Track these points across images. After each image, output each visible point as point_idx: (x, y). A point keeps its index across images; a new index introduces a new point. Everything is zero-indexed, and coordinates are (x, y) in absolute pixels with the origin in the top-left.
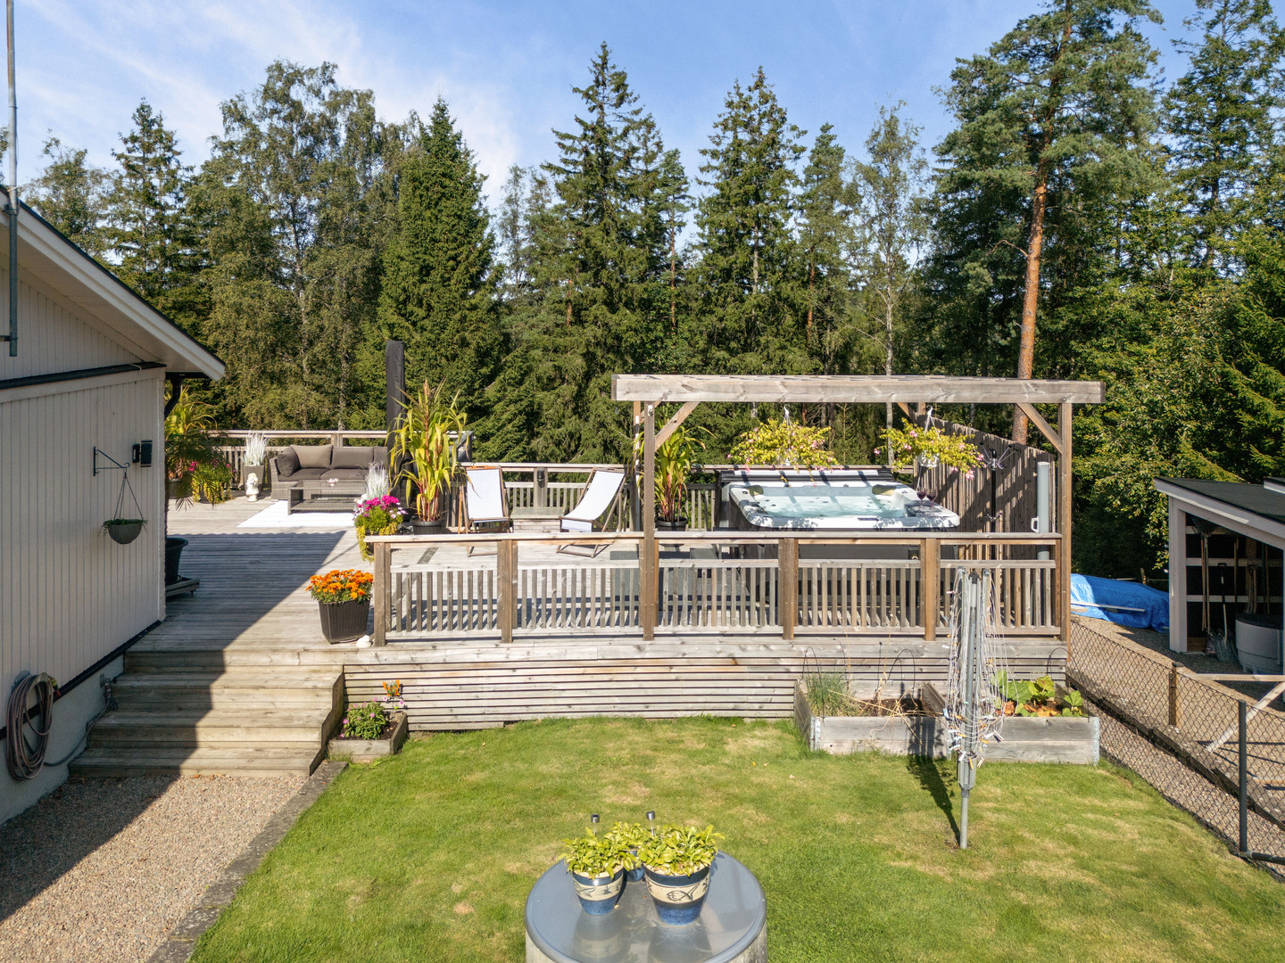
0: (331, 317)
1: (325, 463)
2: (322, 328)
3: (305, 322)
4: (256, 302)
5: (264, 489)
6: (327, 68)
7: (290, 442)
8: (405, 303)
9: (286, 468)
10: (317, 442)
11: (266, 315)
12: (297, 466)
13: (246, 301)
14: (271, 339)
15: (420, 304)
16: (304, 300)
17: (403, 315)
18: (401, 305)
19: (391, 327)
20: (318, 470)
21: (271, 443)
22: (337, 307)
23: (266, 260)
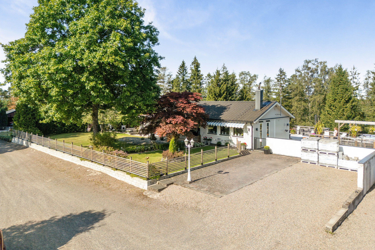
0: (315, 109)
1: (308, 131)
2: (313, 111)
3: (310, 109)
4: (300, 106)
5: (300, 133)
6: (316, 59)
7: (303, 128)
8: (330, 106)
9: (302, 131)
10: (307, 128)
11: (302, 108)
12: (304, 131)
13: (299, 106)
14: (303, 113)
15: (334, 106)
16: (310, 105)
17: (330, 109)
18: (330, 107)
19: (328, 111)
20: (307, 131)
21: (301, 128)
22: (316, 107)
23: (302, 98)
